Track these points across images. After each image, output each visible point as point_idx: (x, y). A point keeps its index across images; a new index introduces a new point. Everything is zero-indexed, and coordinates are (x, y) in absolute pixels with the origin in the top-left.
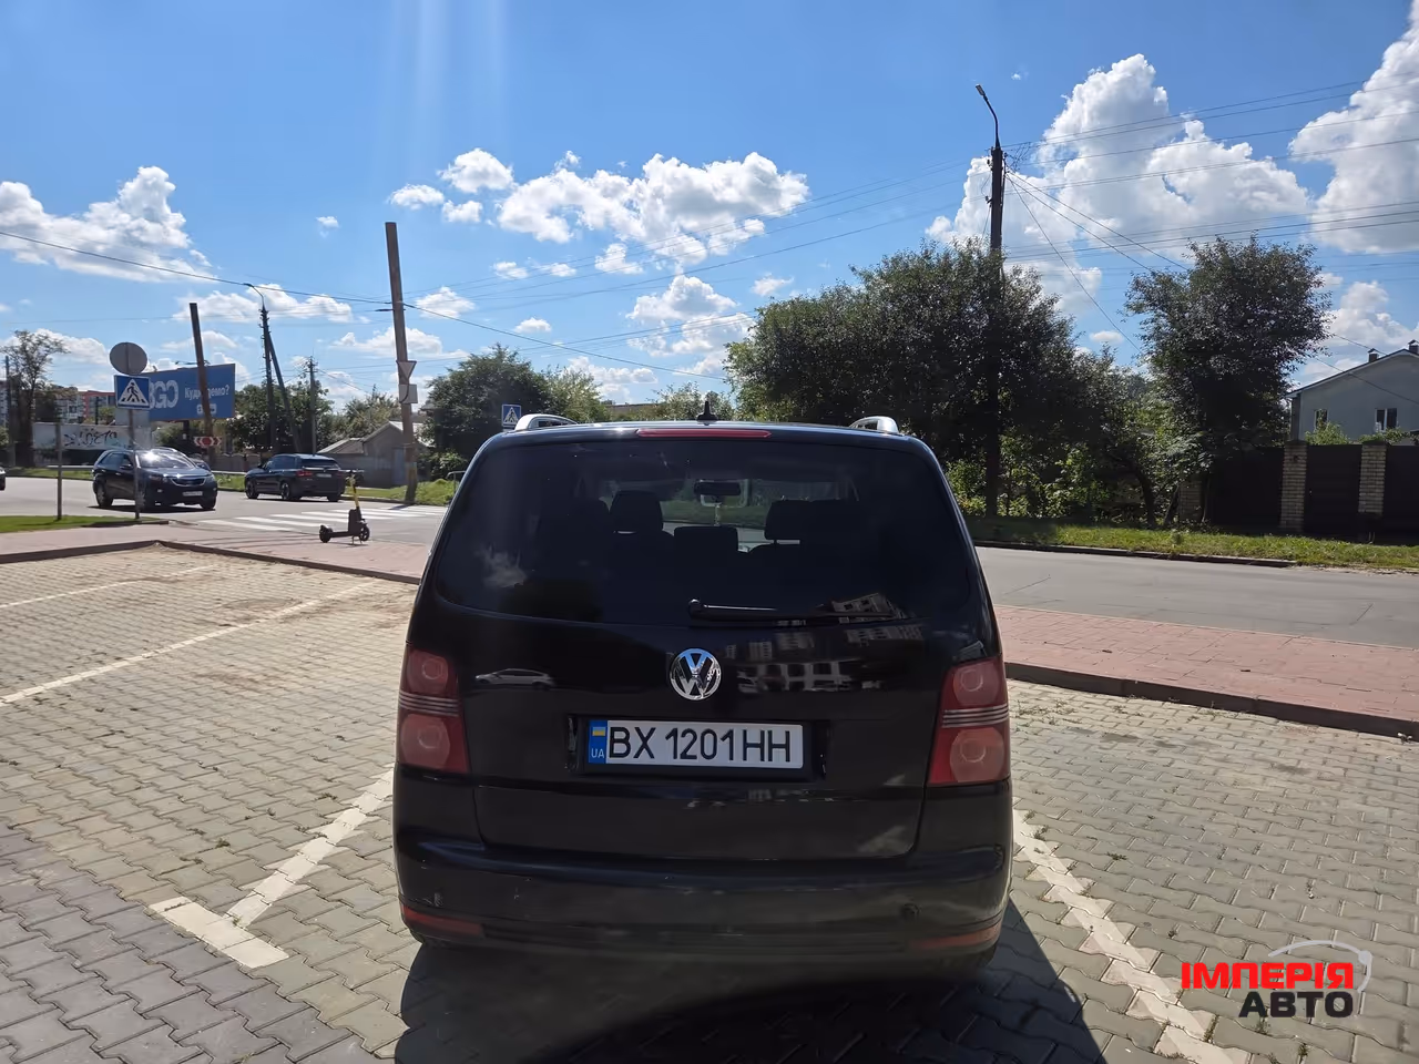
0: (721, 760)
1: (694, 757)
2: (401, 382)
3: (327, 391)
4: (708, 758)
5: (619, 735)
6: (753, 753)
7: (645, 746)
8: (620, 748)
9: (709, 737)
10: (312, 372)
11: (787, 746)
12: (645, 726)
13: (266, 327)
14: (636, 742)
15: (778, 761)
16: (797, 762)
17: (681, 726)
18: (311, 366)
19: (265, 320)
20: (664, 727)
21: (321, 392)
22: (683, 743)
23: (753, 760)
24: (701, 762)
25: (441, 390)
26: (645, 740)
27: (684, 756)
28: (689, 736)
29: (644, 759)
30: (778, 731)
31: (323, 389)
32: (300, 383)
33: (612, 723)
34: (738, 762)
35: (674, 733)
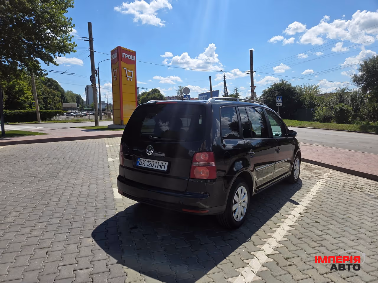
0: (154, 167)
1: (150, 166)
2: (252, 92)
3: (240, 95)
4: (152, 167)
5: (141, 161)
6: (159, 166)
7: (144, 163)
8: (141, 163)
9: (153, 163)
10: (236, 91)
11: (165, 166)
12: (145, 159)
13: (225, 80)
14: (143, 162)
15: (163, 169)
16: (166, 169)
17: (150, 160)
18: (236, 89)
19: (225, 79)
20: (147, 160)
21: (239, 96)
22: (149, 163)
23: (159, 168)
24: (151, 167)
25: (265, 93)
26: (144, 162)
27: (149, 166)
28: (150, 162)
29: (143, 166)
30: (164, 163)
31: (239, 95)
32: (234, 94)
33: (141, 159)
34: (156, 168)
35: (148, 161)
